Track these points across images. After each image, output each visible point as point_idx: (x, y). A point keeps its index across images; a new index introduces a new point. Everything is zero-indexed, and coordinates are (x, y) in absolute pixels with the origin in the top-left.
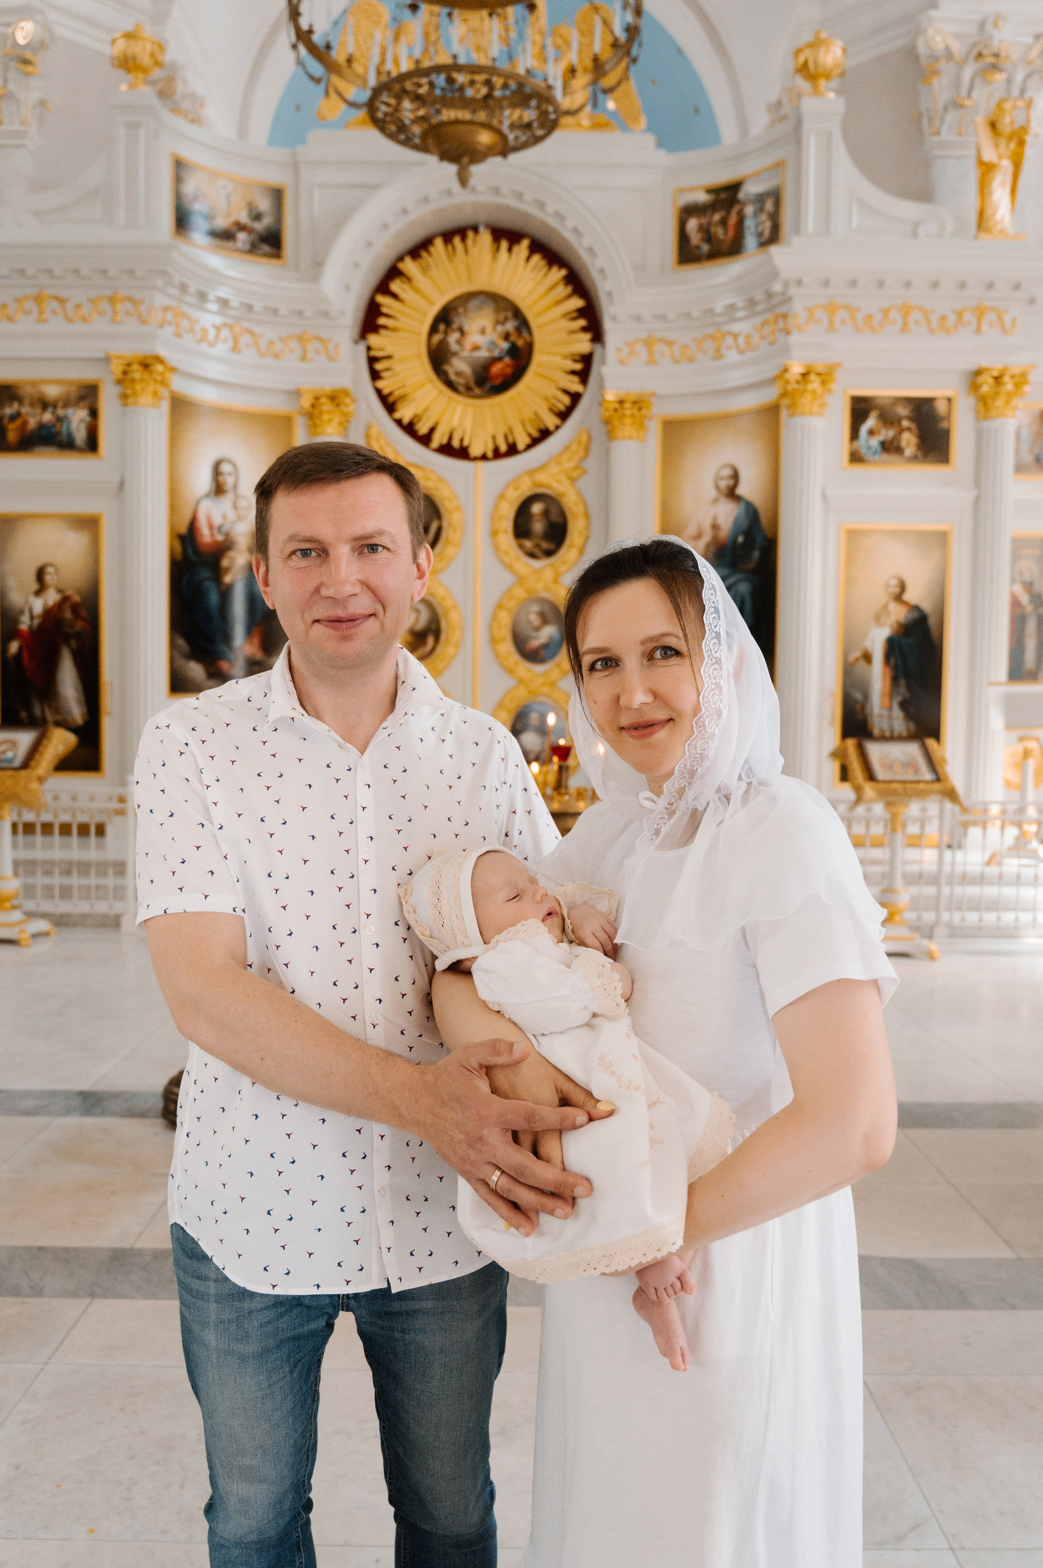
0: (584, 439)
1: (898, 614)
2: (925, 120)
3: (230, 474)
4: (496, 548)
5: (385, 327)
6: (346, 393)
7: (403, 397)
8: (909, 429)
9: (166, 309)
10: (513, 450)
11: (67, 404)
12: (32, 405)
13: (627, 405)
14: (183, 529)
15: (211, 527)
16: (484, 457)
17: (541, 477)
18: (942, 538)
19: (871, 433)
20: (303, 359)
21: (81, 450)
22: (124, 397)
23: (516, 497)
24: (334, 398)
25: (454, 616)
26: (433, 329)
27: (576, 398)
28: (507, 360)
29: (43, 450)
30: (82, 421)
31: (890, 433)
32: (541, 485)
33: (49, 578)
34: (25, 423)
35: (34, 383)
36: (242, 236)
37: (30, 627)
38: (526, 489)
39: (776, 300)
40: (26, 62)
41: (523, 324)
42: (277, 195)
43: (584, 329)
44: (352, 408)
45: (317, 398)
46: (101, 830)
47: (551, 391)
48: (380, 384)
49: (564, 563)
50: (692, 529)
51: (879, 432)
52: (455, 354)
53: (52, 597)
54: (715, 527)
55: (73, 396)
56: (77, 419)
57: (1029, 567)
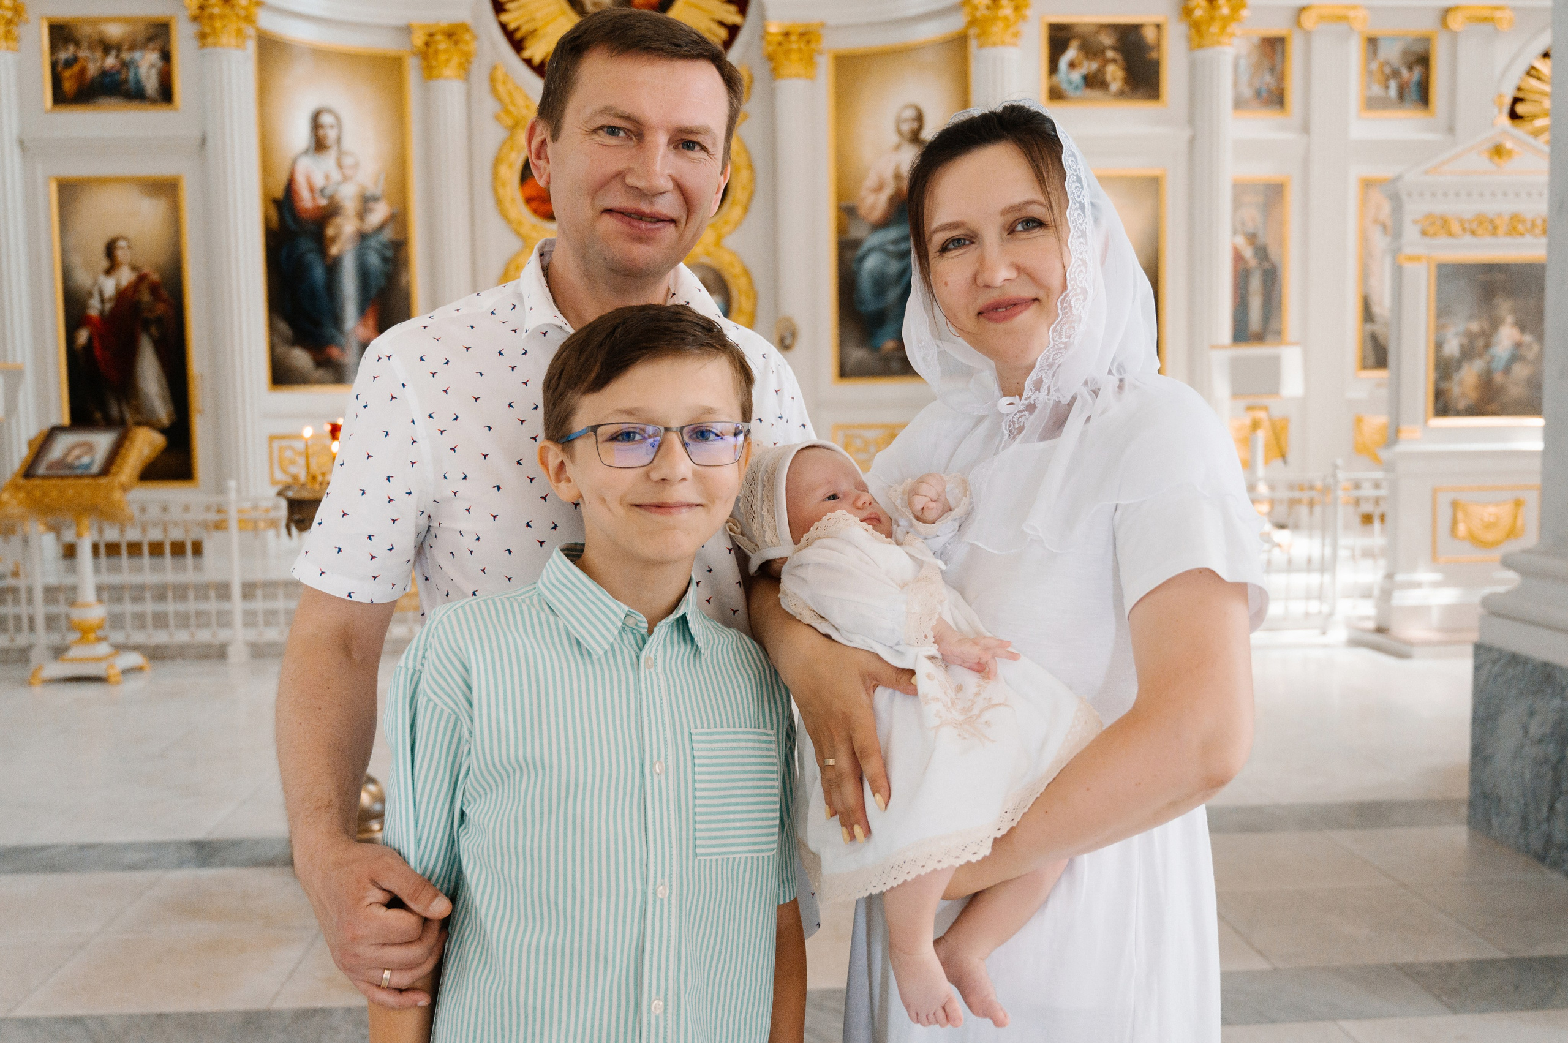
3: (332, 126)
6: (464, 28)
7: (533, 32)
8: (1114, 61)
11: (133, 47)
12: (91, 47)
13: (793, 38)
14: (279, 192)
15: (312, 189)
18: (1154, 185)
19: (1072, 65)
21: (153, 101)
22: (203, 36)
24: (453, 34)
27: (734, 31)
29: (106, 101)
30: (152, 66)
31: (1094, 66)
33: (122, 253)
34: (83, 71)
35: (93, 22)
37: (102, 312)
44: (473, 46)
45: (431, 35)
46: (197, 549)
48: (504, 18)
49: (726, 222)
50: (871, 181)
51: (1080, 64)
53: (126, 276)
54: (898, 177)
55: (141, 36)
56: (147, 63)
57: (1252, 215)
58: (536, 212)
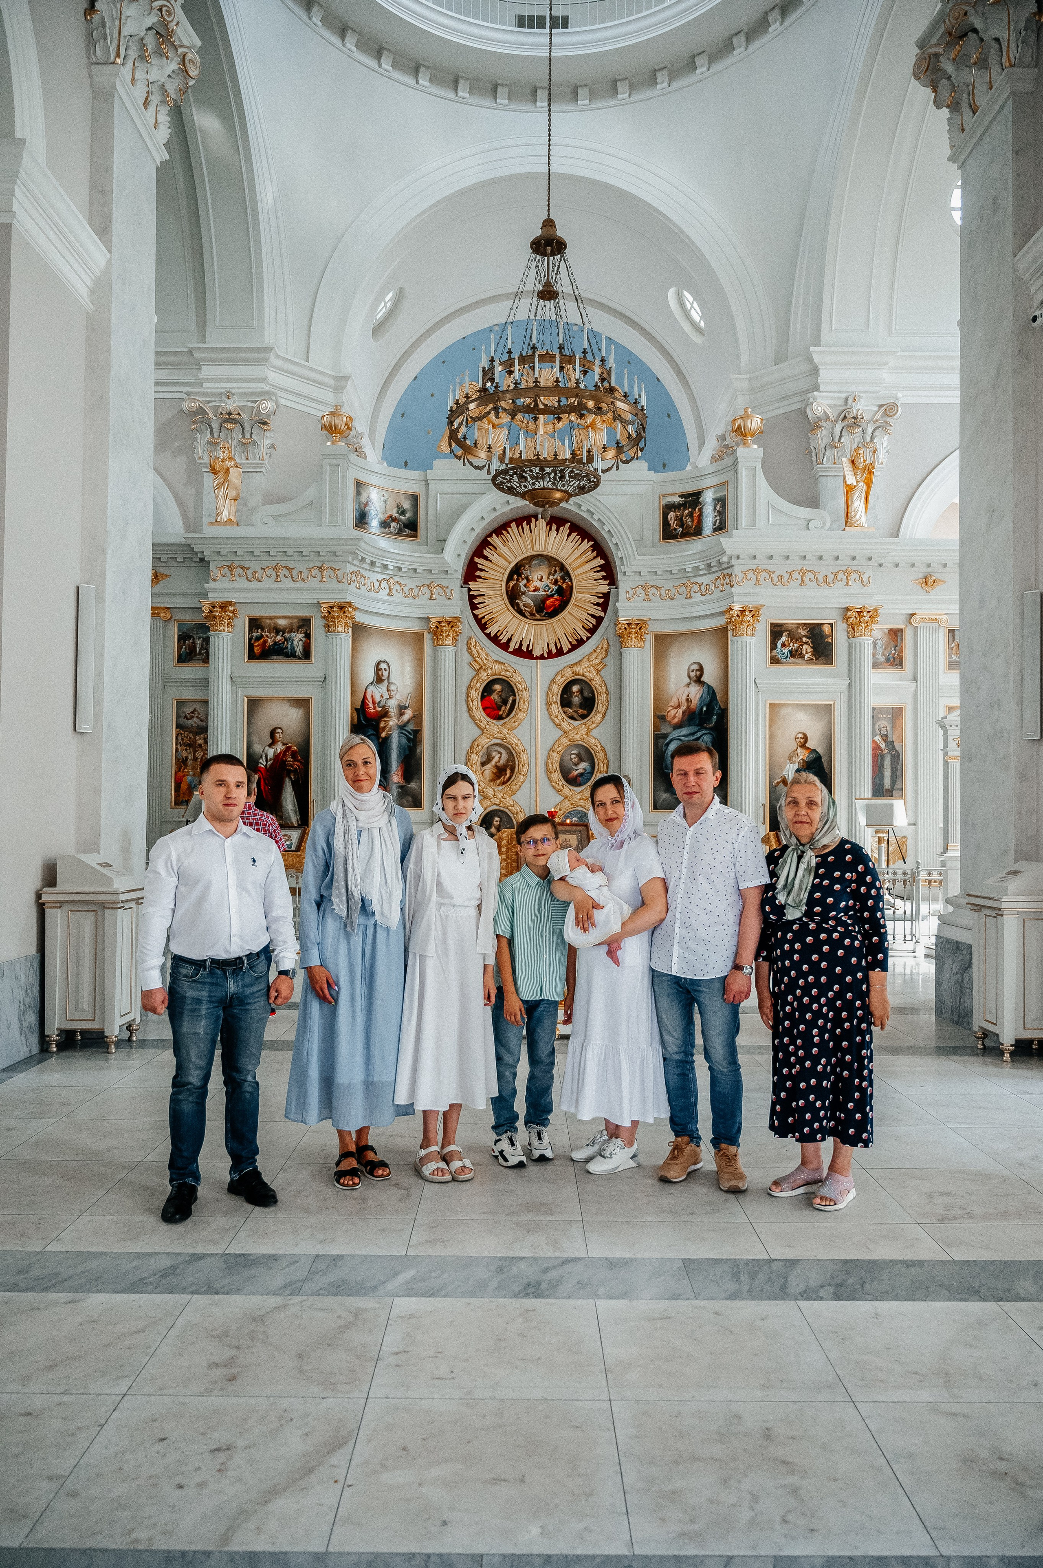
0: (605, 646)
1: (803, 754)
2: (813, 454)
3: (385, 670)
4: (550, 714)
5: (480, 577)
6: (455, 620)
7: (491, 620)
8: (806, 643)
9: (352, 573)
10: (560, 653)
11: (290, 631)
12: (269, 631)
13: (633, 626)
15: (374, 703)
16: (542, 657)
17: (578, 669)
18: (829, 708)
19: (783, 645)
20: (431, 599)
21: (300, 659)
22: (327, 627)
23: (561, 681)
24: (452, 623)
25: (524, 756)
26: (510, 578)
27: (599, 620)
28: (556, 596)
29: (276, 658)
30: (300, 640)
32: (578, 675)
33: (279, 736)
34: (265, 642)
35: (271, 618)
36: (393, 524)
37: (266, 766)
38: (569, 675)
39: (724, 566)
40: (265, 423)
41: (567, 574)
42: (415, 499)
43: (604, 578)
44: (460, 628)
45: (440, 623)
47: (584, 616)
48: (476, 612)
49: (593, 723)
50: (674, 702)
51: (788, 645)
52: (524, 593)
53: (280, 747)
54: (688, 700)
55: (295, 626)
56: (298, 638)
57: (884, 724)
58: (488, 715)
